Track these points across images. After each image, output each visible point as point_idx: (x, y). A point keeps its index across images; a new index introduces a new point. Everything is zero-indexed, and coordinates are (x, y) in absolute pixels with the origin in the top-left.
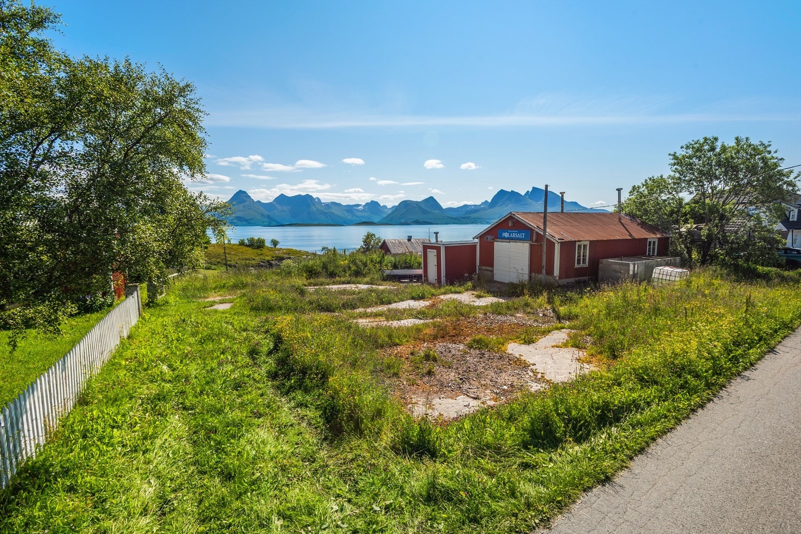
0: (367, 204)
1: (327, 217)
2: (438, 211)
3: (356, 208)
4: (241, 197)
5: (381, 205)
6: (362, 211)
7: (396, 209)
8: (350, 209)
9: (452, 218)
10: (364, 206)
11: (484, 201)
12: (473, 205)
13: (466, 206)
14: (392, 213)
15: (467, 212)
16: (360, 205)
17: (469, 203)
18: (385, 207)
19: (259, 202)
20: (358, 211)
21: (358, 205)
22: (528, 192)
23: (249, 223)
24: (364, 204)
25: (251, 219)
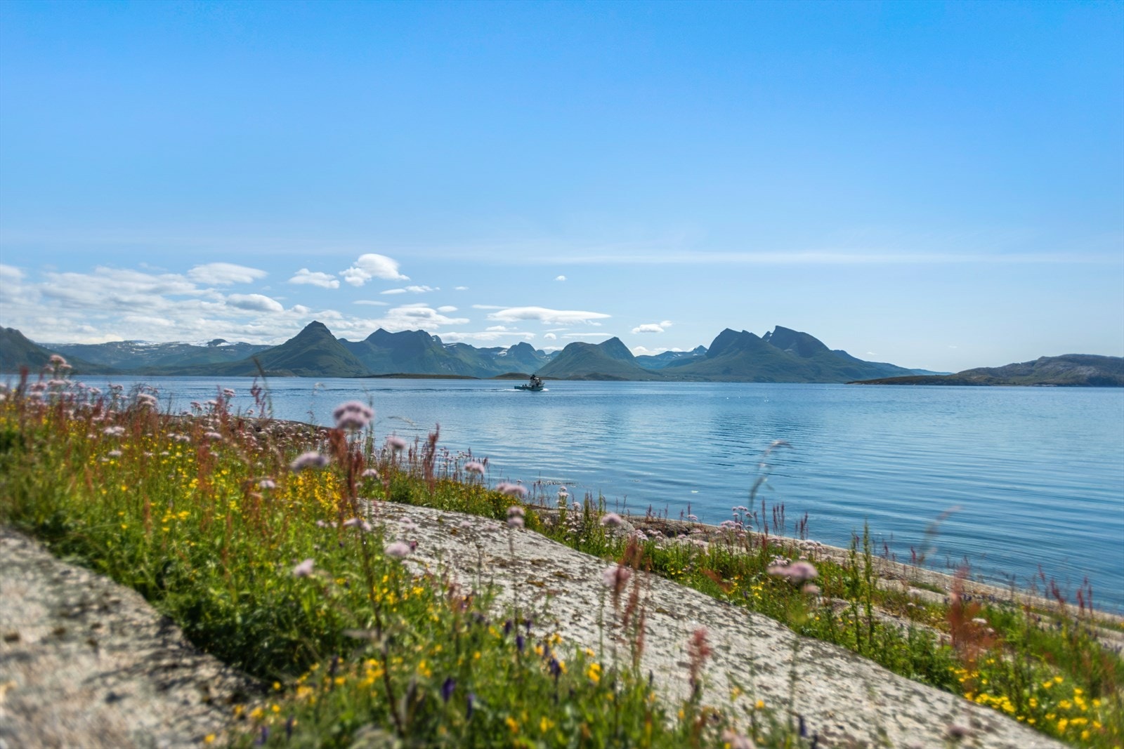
0: (514, 347)
1: (449, 366)
2: (626, 360)
3: (495, 353)
4: (315, 332)
5: (536, 349)
6: (505, 358)
7: (559, 356)
8: (488, 354)
9: (649, 372)
10: (509, 351)
11: (697, 346)
12: (679, 353)
13: (668, 353)
14: (554, 362)
15: (672, 364)
16: (502, 349)
17: (674, 350)
18: (541, 352)
19: (343, 340)
20: (499, 357)
21: (500, 349)
22: (768, 333)
23: (323, 373)
24: (509, 347)
25: (328, 367)
